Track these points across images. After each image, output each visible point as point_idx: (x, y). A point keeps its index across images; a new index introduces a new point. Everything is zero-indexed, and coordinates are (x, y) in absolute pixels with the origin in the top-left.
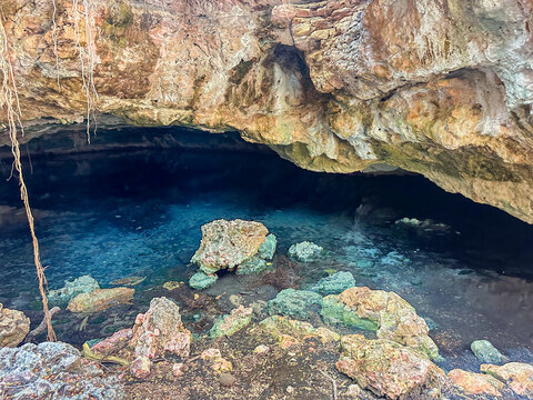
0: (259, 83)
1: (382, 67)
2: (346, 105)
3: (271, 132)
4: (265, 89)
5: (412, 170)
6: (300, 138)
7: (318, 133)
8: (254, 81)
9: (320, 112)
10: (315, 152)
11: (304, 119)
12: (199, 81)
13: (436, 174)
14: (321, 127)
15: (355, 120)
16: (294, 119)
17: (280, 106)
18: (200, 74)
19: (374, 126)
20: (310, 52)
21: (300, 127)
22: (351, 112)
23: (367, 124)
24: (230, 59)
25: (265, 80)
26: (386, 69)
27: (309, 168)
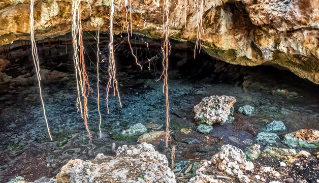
0: (213, 17)
1: (305, 18)
2: (267, 33)
3: (220, 43)
4: (216, 20)
5: (285, 66)
6: (233, 46)
7: (244, 45)
8: (211, 16)
9: (246, 34)
10: (240, 54)
11: (237, 37)
12: (189, 15)
13: (297, 69)
14: (246, 41)
15: (270, 40)
16: (231, 36)
17: (223, 29)
18: (190, 13)
19: (281, 44)
20: (250, 5)
21: (234, 41)
22: (269, 36)
23: (277, 43)
24: (207, 6)
25: (216, 16)
26: (308, 20)
27: (231, 62)
